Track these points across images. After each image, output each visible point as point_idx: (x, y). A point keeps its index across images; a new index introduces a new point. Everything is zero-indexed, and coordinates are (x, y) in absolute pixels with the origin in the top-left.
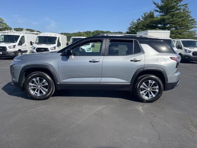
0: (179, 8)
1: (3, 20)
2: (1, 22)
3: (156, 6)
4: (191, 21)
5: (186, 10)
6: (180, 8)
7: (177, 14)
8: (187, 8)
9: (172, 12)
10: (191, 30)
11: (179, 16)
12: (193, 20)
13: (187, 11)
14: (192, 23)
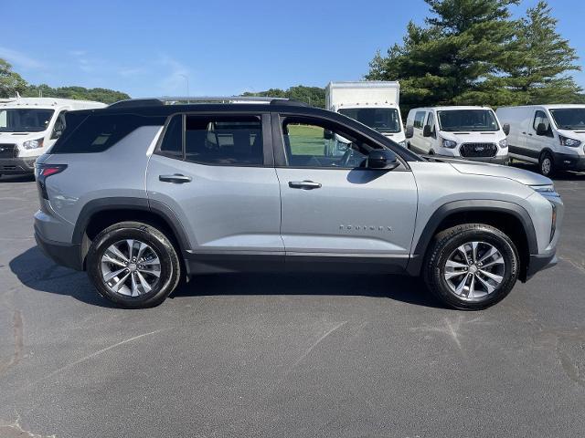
0: (502, 8)
1: (8, 66)
2: (5, 72)
3: (431, 8)
4: (556, 48)
5: (541, 15)
6: (505, 10)
7: (492, 28)
8: (546, 9)
9: (479, 22)
10: (559, 76)
11: (499, 35)
12: (562, 44)
13: (545, 18)
14: (563, 54)
